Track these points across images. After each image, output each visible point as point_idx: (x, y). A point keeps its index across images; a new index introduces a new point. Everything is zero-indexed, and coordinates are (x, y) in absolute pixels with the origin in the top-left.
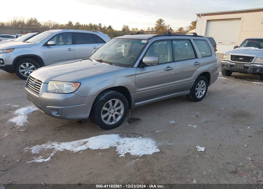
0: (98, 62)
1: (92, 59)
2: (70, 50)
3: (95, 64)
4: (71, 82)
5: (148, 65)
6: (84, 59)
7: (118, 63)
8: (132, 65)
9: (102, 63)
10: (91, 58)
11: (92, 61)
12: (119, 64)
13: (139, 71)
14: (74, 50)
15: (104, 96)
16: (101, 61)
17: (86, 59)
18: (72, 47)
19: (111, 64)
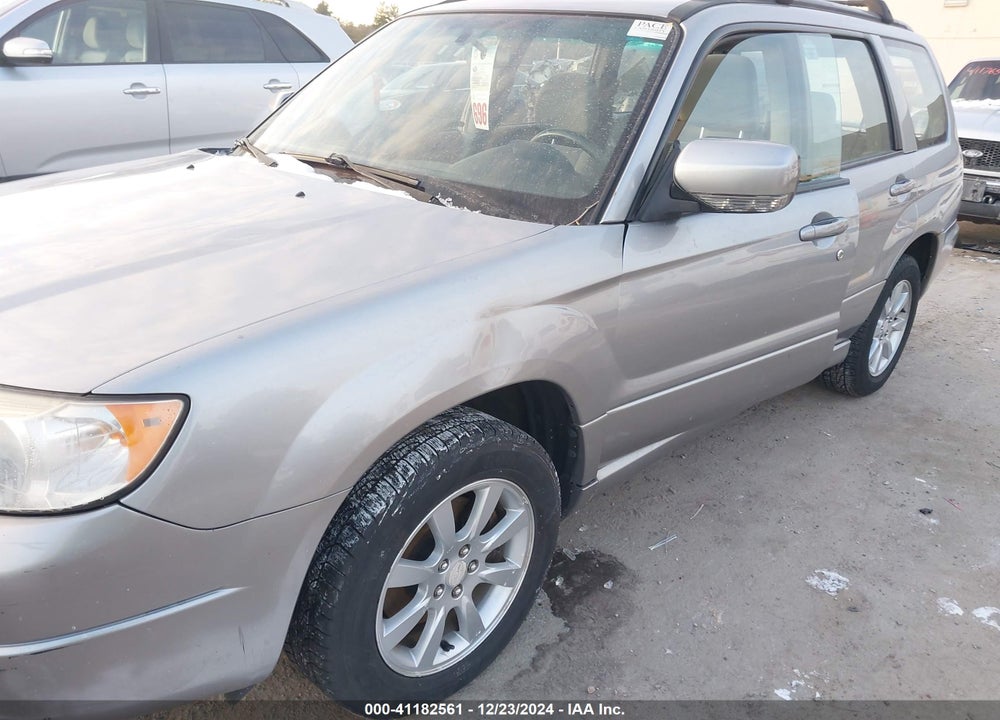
0: (325, 179)
1: (274, 150)
2: (138, 92)
3: (301, 195)
4: (88, 396)
5: (707, 200)
6: (213, 151)
7: (482, 189)
8: (587, 200)
9: (357, 184)
10: (264, 141)
11: (274, 164)
12: (488, 191)
13: (642, 251)
14: (163, 92)
15: (396, 480)
16: (341, 169)
17: (227, 151)
18: (154, 76)
19: (420, 188)
